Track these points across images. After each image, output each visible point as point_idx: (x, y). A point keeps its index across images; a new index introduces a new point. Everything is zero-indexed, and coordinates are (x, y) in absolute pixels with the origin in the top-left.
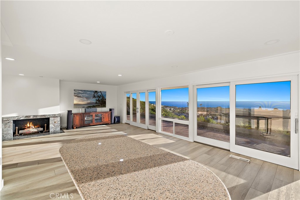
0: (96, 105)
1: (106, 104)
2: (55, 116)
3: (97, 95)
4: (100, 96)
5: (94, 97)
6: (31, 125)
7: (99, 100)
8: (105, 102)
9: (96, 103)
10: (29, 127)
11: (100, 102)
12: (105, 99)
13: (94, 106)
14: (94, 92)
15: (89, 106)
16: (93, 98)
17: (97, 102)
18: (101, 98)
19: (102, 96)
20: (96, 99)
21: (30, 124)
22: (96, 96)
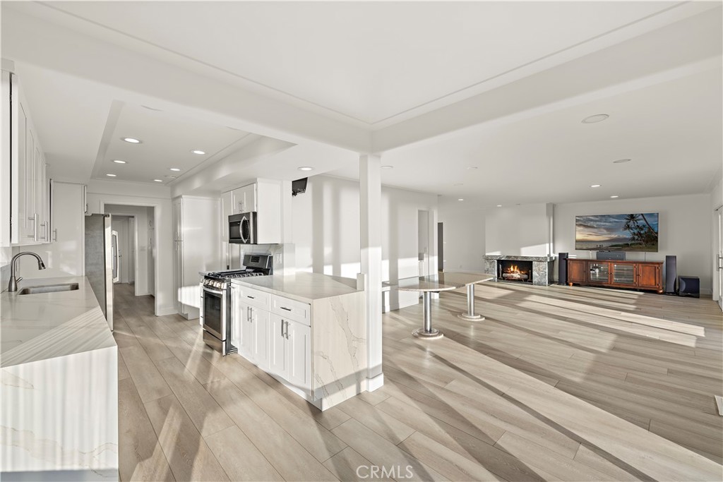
0: (633, 242)
1: (657, 241)
2: (539, 260)
3: (636, 224)
4: (644, 226)
5: (628, 227)
6: (516, 270)
7: (640, 233)
8: (657, 238)
9: (633, 239)
10: (513, 272)
11: (642, 237)
12: (657, 233)
13: (628, 245)
14: (627, 219)
15: (614, 244)
16: (625, 229)
17: (636, 237)
18: (646, 230)
19: (647, 226)
20: (632, 231)
21: (514, 268)
22: (633, 226)
